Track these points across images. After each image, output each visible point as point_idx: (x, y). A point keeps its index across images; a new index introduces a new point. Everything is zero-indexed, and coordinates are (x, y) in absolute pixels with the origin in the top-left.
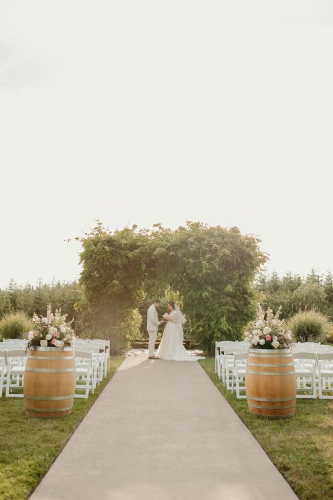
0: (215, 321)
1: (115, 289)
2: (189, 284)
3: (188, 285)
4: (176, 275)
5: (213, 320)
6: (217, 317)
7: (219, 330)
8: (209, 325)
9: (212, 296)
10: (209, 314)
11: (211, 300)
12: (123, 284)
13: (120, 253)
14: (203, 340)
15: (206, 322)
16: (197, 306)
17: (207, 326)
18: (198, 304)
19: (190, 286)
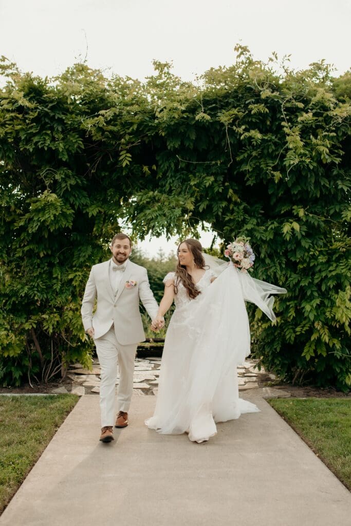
0: (318, 301)
1: (49, 216)
2: (244, 204)
3: (242, 207)
4: (212, 179)
5: (311, 298)
6: (323, 288)
7: (326, 323)
8: (299, 312)
9: (308, 235)
10: (299, 282)
11: (305, 244)
12: (72, 206)
13: (61, 121)
14: (278, 347)
15: (292, 304)
16: (268, 261)
17: (292, 313)
18: (270, 256)
19: (246, 211)
